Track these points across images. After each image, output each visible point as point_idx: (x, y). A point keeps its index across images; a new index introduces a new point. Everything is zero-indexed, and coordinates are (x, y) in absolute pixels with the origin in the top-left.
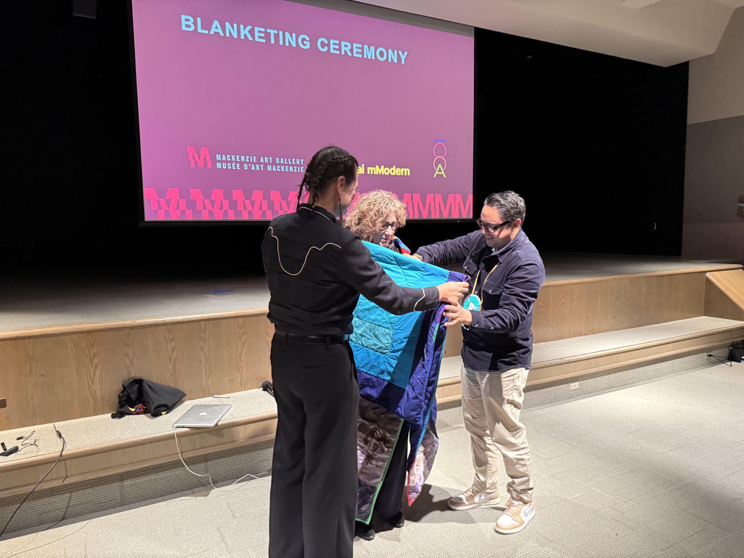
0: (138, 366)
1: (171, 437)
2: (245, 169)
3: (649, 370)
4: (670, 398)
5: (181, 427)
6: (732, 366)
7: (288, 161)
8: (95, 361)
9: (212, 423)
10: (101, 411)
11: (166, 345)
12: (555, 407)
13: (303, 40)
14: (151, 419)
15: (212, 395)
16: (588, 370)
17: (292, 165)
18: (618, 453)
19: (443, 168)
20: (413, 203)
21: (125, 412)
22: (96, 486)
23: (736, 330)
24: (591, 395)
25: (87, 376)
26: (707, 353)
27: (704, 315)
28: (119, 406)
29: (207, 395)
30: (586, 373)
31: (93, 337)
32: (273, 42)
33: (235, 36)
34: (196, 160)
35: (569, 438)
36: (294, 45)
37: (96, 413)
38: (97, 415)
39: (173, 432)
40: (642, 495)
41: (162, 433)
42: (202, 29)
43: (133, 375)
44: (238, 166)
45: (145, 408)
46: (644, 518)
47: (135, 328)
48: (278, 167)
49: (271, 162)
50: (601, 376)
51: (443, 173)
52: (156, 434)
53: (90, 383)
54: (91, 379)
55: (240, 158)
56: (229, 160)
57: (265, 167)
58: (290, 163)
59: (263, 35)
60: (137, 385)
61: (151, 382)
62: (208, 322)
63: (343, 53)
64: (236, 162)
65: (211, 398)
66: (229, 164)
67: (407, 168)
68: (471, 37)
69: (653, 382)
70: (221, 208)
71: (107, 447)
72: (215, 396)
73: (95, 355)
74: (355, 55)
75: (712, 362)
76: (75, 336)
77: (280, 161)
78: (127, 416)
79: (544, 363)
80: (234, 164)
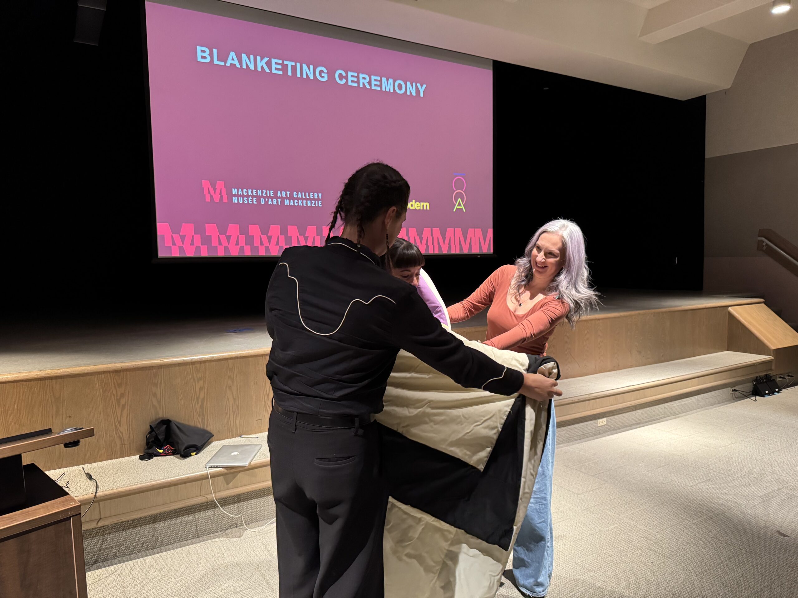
0: (166, 406)
1: (204, 478)
2: (262, 203)
3: (675, 405)
4: (697, 432)
5: (214, 467)
6: (756, 400)
7: (305, 195)
8: (123, 401)
9: (246, 462)
10: (128, 453)
11: (194, 384)
12: (584, 443)
13: (321, 72)
14: (181, 460)
15: (240, 436)
16: (616, 406)
17: (310, 199)
18: (648, 486)
19: (463, 202)
20: (433, 238)
21: (153, 453)
22: (129, 528)
23: (760, 364)
24: (618, 431)
25: (114, 417)
26: (731, 388)
27: (728, 350)
28: (146, 447)
29: (234, 436)
30: (614, 409)
31: (121, 377)
32: (290, 74)
33: (252, 67)
34: (211, 194)
35: (600, 473)
36: (312, 77)
37: (122, 455)
38: (124, 457)
39: (207, 471)
40: (674, 525)
41: (195, 473)
42: (218, 60)
43: (160, 416)
44: (254, 201)
45: (173, 449)
46: (677, 547)
47: (163, 367)
48: (296, 201)
49: (288, 196)
50: (628, 412)
51: (463, 207)
52: (189, 474)
53: (117, 424)
54: (118, 421)
55: (257, 193)
56: (246, 194)
57: (283, 202)
58: (308, 197)
59: (280, 67)
60: (165, 426)
61: (178, 423)
62: (236, 360)
63: (361, 86)
64: (253, 197)
65: (238, 439)
66: (245, 199)
67: (426, 202)
68: (490, 69)
69: (679, 417)
70: (237, 244)
71: (140, 488)
72: (242, 436)
73: (122, 395)
74: (373, 87)
75: (737, 397)
76: (103, 376)
77: (297, 195)
78: (155, 458)
79: (573, 399)
80: (250, 198)
